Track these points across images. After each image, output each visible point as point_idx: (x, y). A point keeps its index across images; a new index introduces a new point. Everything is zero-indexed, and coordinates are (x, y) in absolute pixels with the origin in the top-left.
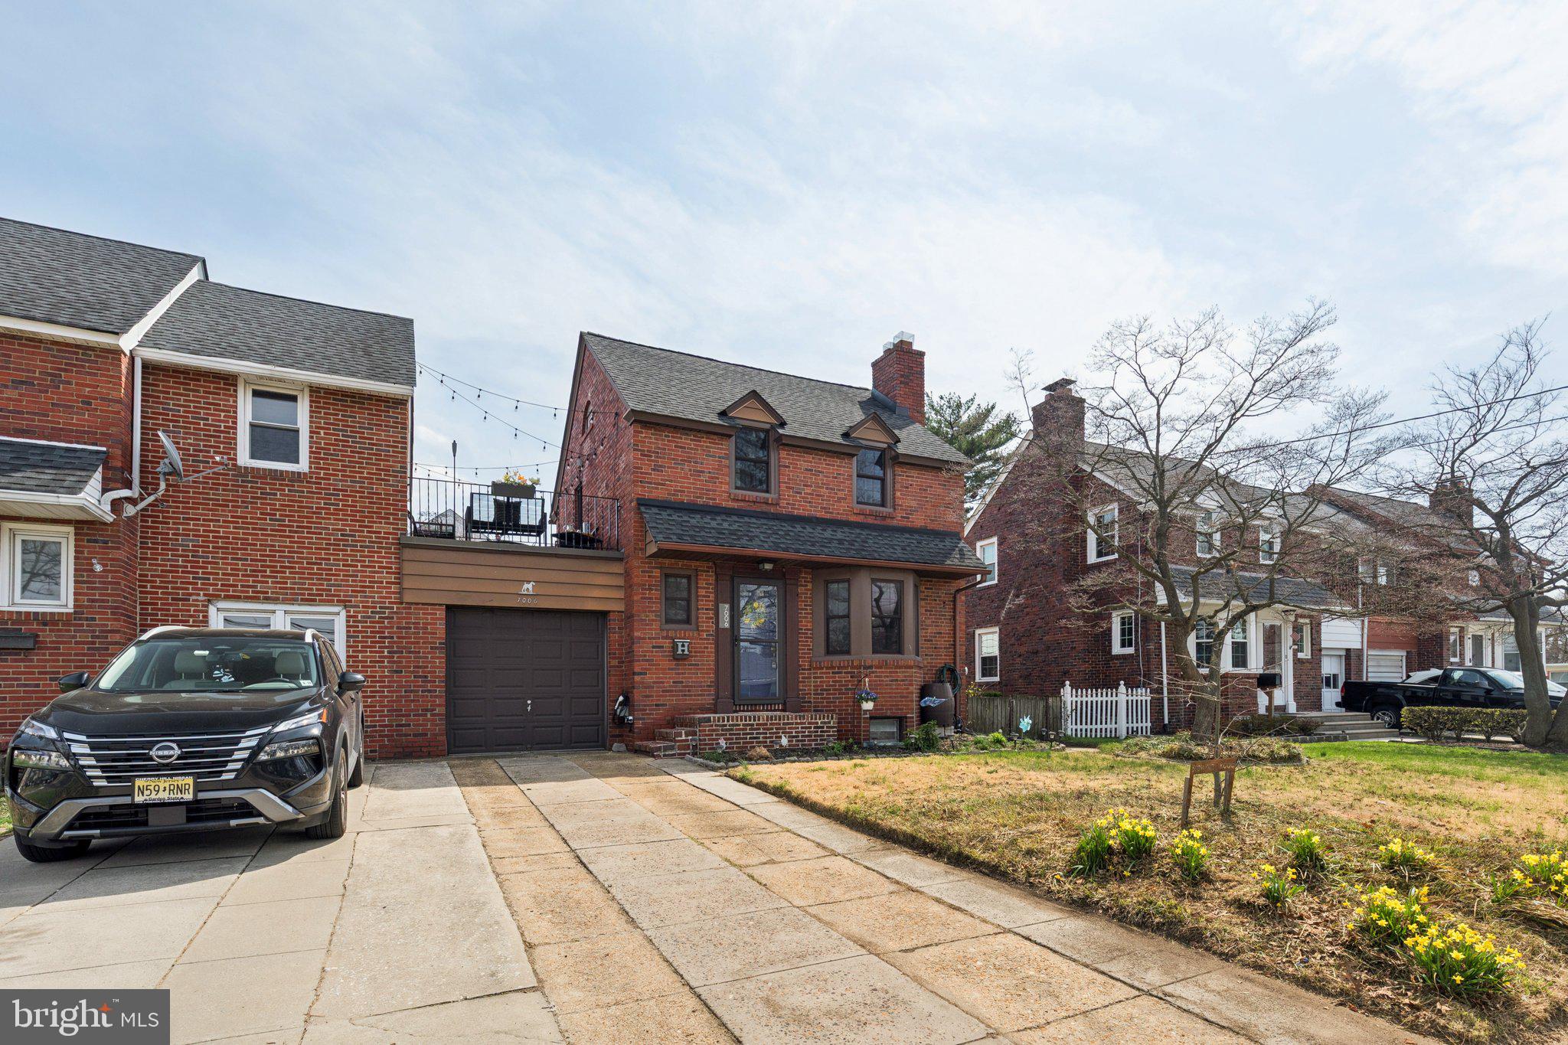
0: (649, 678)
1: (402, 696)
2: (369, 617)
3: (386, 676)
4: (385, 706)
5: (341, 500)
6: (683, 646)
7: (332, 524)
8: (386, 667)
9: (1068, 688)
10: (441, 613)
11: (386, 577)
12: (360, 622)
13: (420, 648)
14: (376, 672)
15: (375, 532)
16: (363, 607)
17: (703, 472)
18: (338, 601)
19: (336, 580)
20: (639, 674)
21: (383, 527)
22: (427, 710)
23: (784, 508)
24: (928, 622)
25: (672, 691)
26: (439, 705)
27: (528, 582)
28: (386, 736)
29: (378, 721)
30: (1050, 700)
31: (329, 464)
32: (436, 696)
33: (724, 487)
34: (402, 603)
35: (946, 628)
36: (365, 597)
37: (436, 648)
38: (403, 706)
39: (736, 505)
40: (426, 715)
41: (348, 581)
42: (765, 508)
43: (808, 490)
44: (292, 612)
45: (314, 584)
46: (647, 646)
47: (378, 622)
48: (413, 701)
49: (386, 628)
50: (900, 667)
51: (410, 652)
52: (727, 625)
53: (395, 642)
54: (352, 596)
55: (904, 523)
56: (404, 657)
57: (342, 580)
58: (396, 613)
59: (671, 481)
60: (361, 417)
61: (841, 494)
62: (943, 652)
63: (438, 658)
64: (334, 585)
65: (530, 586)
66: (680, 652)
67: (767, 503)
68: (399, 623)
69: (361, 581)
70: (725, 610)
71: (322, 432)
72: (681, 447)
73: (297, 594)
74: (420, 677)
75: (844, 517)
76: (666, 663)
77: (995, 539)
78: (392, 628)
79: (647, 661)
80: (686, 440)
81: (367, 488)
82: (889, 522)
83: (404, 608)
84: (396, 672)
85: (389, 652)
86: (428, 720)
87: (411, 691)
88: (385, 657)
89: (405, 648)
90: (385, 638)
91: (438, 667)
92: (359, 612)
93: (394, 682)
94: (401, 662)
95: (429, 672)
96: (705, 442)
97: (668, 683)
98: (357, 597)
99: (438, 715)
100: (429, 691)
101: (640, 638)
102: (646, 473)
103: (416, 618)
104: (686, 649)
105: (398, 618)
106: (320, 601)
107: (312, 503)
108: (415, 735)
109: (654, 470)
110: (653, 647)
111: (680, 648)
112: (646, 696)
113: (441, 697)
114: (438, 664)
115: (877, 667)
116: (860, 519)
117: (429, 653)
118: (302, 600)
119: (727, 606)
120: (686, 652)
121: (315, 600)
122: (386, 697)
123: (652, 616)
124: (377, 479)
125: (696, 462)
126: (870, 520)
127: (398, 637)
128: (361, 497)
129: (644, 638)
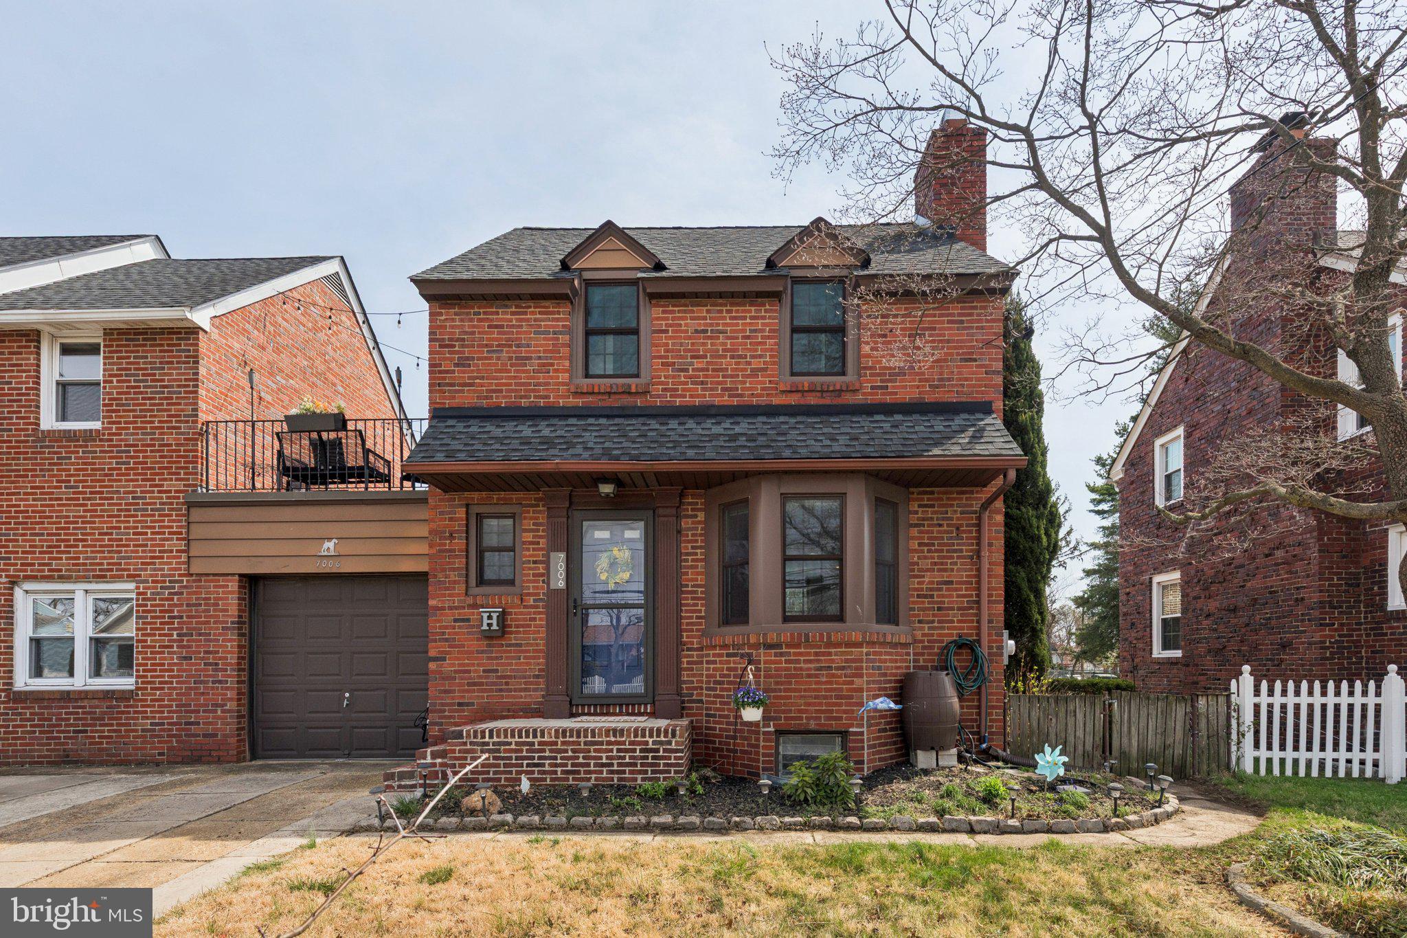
0: (448, 666)
1: (191, 688)
2: (158, 594)
3: (175, 664)
4: (173, 700)
5: (132, 457)
6: (490, 617)
7: (124, 486)
8: (174, 653)
9: (1247, 680)
10: (233, 585)
11: (176, 544)
12: (148, 599)
13: (211, 629)
14: (165, 659)
15: (165, 492)
16: (153, 582)
17: (530, 358)
18: (128, 576)
19: (126, 552)
20: (435, 659)
21: (173, 485)
22: (217, 705)
23: (659, 397)
24: (926, 564)
25: (481, 684)
26: (231, 699)
27: (330, 539)
28: (174, 736)
29: (166, 718)
30: (1202, 702)
31: (121, 417)
32: (227, 689)
33: (562, 377)
34: (192, 575)
35: (960, 572)
36: (155, 570)
37: (227, 628)
38: (193, 700)
39: (580, 402)
40: (216, 711)
41: (137, 552)
42: (626, 401)
43: (698, 364)
44: (94, 592)
45: (105, 558)
46: (447, 620)
47: (167, 599)
48: (203, 694)
49: (176, 605)
50: (838, 645)
51: (200, 635)
52: (561, 584)
53: (184, 623)
54: (141, 570)
55: (879, 397)
56: (193, 641)
57: (132, 552)
58: (185, 587)
59: (482, 378)
60: (152, 356)
61: (757, 364)
62: (955, 615)
63: (230, 640)
64: (124, 558)
65: (330, 545)
66: (485, 627)
67: (630, 393)
68: (188, 599)
69: (151, 551)
70: (559, 561)
71: (115, 380)
72: (497, 327)
73: (88, 570)
74: (210, 664)
75: (764, 400)
76: (474, 644)
77: (1180, 431)
78: (181, 605)
79: (446, 640)
80: (505, 315)
81: (158, 440)
82: (849, 399)
83: (194, 581)
84: (185, 658)
85: (178, 635)
86: (219, 717)
87: (201, 682)
88: (174, 641)
89: (194, 629)
90: (174, 617)
91: (229, 652)
92: (148, 588)
93: (185, 671)
94: (190, 647)
95: (220, 658)
96: (534, 313)
97: (477, 672)
98: (146, 570)
99: (229, 711)
100: (220, 682)
101: (437, 608)
102: (447, 372)
103: (207, 593)
104: (494, 622)
105: (188, 593)
106: (112, 577)
107: (104, 464)
108: (205, 736)
109: (457, 365)
110: (456, 620)
111: (486, 621)
112: (446, 692)
113: (232, 689)
114: (229, 648)
115: (788, 646)
116: (793, 400)
117: (220, 634)
118: (94, 577)
119: (562, 555)
120: (495, 627)
121: (105, 577)
122: (175, 688)
123: (454, 576)
124: (168, 428)
125: (518, 346)
126: (812, 400)
127: (188, 617)
128: (152, 451)
129: (443, 608)
